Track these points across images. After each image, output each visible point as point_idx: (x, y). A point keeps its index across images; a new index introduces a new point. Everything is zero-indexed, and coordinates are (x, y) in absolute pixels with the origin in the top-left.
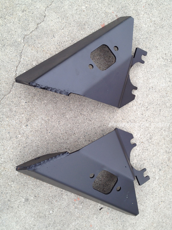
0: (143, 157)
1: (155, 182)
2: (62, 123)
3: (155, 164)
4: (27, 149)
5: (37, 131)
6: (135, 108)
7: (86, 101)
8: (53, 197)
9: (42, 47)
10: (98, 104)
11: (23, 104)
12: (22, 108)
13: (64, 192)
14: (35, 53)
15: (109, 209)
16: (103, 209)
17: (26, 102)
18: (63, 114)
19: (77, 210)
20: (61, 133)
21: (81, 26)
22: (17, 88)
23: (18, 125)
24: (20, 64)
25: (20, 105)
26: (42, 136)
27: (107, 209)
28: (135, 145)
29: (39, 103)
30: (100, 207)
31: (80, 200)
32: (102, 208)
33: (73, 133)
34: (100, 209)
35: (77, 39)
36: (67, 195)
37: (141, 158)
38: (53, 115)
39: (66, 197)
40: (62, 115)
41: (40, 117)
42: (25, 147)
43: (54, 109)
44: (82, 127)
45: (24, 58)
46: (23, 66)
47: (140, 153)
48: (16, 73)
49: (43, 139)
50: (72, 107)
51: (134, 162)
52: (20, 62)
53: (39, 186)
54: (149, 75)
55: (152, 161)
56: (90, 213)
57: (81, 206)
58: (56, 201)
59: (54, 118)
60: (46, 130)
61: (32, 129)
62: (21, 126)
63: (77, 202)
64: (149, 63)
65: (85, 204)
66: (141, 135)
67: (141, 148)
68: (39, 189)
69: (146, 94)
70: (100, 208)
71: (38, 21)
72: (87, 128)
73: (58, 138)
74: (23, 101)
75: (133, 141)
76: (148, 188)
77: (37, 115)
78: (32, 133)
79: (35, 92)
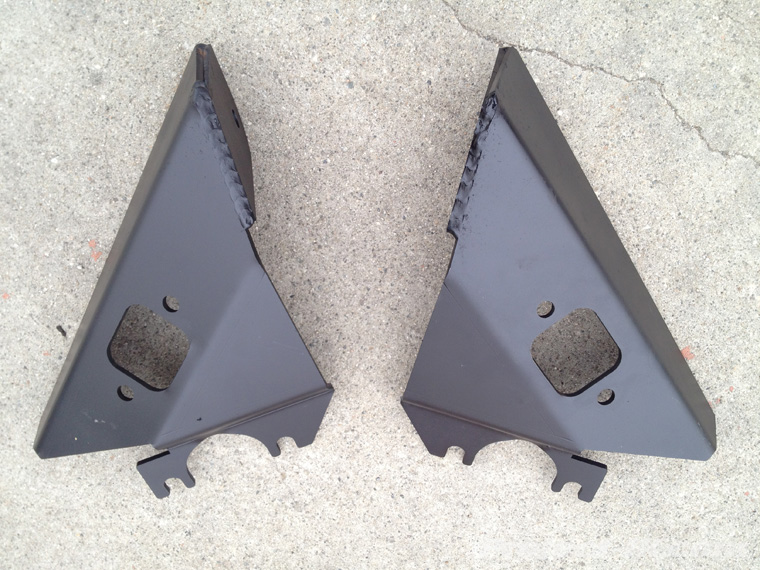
0: (233, 477)
1: (148, 517)
2: (354, 205)
3: (209, 515)
4: (269, 82)
5: (331, 119)
6: (402, 454)
7: (429, 289)
8: (104, 171)
9: (619, 143)
10: (418, 331)
11: (424, 73)
12: (410, 68)
13: (119, 206)
14: (600, 119)
15: (60, 358)
16: (61, 337)
17: (429, 82)
18: (386, 208)
19: (60, 248)
20: (324, 201)
21: (687, 279)
22: (481, 54)
23: (353, 54)
24: (563, 63)
25: (422, 63)
26: (314, 136)
27: (59, 351)
28: (275, 451)
29: (427, 127)
30: (70, 327)
31: (93, 260)
32: (64, 333)
33: (319, 243)
34: (60, 328)
35: (644, 262)
36: (111, 216)
37: (230, 472)
38: (382, 175)
39: (104, 212)
40: (382, 207)
41: (378, 128)
42: (276, 75)
43: (406, 177)
44: (341, 273)
45: (583, 80)
46: (556, 76)
47: (248, 469)
48: (531, 51)
49: (303, 140)
50: (411, 239)
51: (217, 445)
52: (571, 65)
53: (143, 121)
54: (513, 506)
55: (220, 508)
56: (48, 294)
57: (72, 264)
58: (90, 179)
59: (375, 177)
60: (334, 150)
61: (336, 101)
62: (347, 63)
63: (86, 250)
64: (555, 507)
65: (80, 278)
66: (306, 471)
67: (264, 470)
68: (134, 121)
69: (446, 495)
70: (65, 328)
71: (709, 131)
72: (338, 291)
73: (304, 191)
74: (436, 73)
75: (288, 444)
76: (128, 491)
77: (385, 119)
78: (323, 103)
79: (466, 116)
